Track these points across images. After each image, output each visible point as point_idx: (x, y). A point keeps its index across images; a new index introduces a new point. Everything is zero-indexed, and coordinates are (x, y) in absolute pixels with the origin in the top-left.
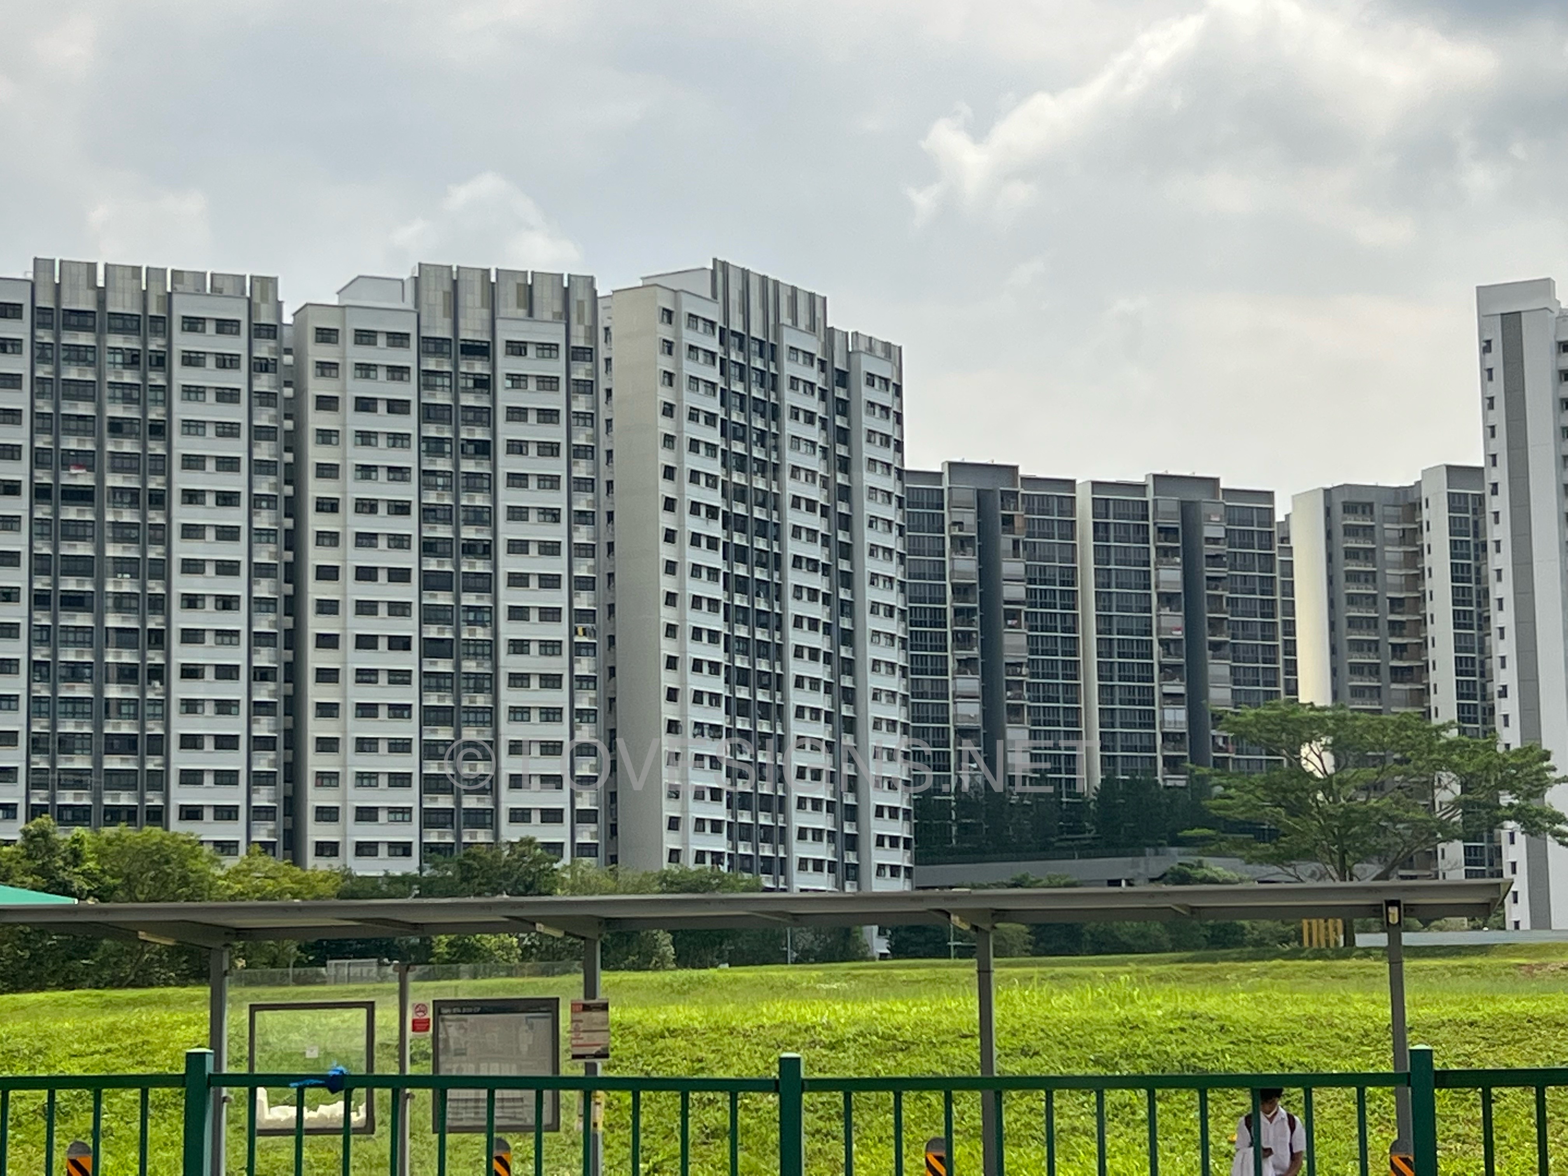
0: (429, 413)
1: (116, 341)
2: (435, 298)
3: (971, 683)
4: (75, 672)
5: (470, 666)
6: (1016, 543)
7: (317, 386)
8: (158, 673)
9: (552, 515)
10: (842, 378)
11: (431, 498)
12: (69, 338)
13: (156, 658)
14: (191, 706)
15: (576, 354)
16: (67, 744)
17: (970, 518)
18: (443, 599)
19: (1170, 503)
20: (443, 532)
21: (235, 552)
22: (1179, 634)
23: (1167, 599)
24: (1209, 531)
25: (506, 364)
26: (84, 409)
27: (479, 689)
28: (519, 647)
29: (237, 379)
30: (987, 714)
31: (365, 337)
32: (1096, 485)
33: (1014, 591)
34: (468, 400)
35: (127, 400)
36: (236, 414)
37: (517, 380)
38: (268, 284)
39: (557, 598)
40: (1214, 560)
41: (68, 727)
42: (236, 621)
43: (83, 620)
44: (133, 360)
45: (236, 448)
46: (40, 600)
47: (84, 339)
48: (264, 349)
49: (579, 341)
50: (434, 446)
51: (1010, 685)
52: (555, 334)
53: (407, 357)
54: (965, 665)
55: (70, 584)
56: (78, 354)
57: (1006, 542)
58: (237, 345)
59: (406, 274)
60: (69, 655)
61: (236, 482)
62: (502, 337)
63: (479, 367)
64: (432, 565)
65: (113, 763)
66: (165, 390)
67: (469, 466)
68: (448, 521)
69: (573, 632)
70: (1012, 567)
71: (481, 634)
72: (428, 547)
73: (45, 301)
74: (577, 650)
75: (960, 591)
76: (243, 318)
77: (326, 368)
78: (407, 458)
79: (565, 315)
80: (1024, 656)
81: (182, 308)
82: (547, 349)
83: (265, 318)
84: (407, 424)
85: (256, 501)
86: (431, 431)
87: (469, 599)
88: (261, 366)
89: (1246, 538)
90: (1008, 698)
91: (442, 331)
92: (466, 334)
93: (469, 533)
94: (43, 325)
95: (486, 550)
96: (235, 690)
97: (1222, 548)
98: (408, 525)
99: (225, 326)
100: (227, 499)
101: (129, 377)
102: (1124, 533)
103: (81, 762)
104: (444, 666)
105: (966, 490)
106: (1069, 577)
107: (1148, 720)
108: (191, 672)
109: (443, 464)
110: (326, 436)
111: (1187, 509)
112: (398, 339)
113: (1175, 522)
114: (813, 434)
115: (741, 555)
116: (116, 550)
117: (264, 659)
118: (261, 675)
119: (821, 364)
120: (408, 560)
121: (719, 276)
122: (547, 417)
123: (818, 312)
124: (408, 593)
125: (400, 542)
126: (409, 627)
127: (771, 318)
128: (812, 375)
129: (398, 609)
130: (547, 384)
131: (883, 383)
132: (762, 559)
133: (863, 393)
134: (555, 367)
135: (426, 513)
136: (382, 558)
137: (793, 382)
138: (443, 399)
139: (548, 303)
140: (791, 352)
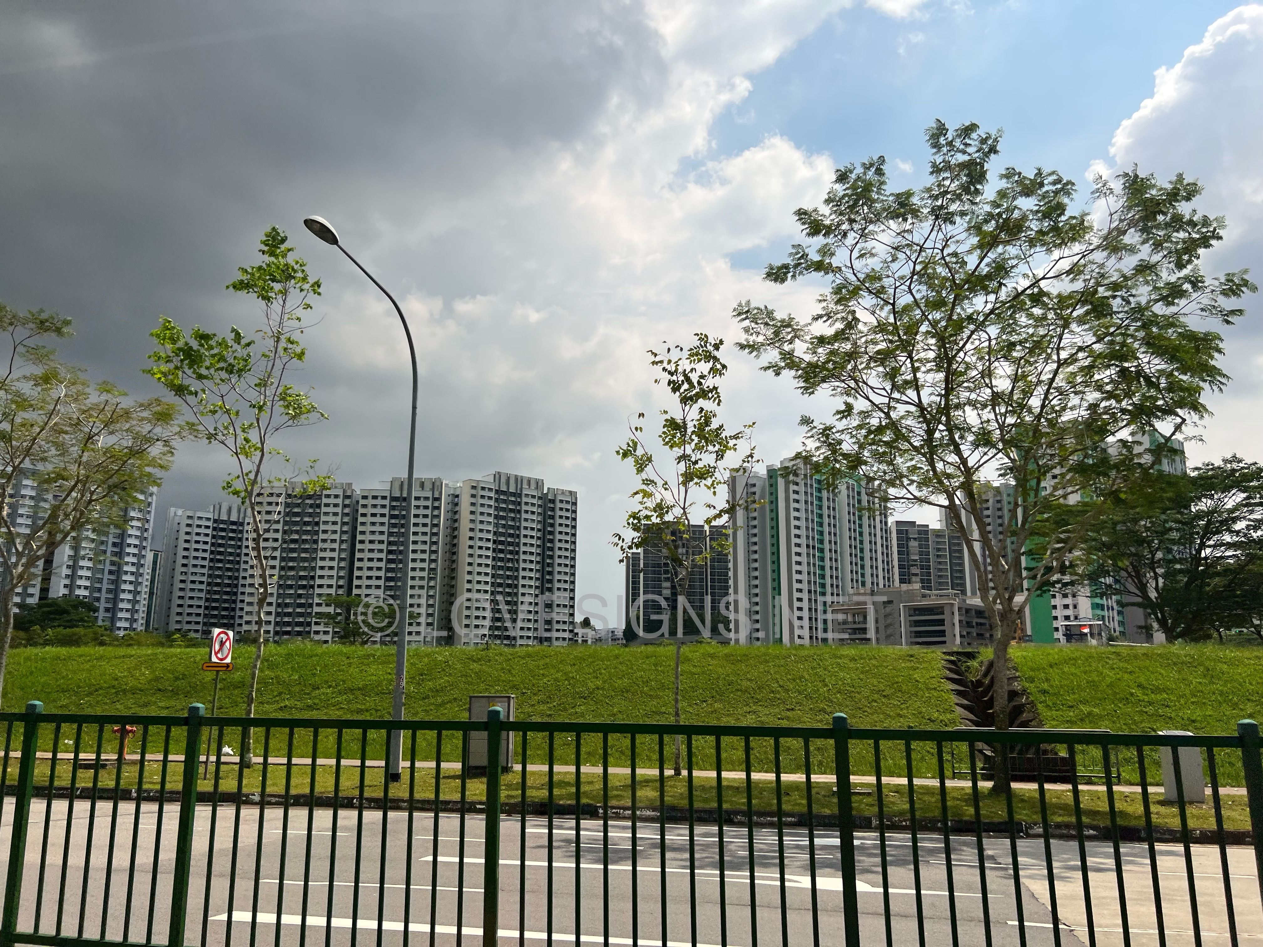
1: (308, 501)
2: (397, 486)
3: (668, 584)
8: (312, 587)
11: (392, 539)
12: (295, 501)
13: (311, 583)
15: (435, 499)
16: (287, 605)
18: (393, 566)
20: (394, 548)
21: (335, 555)
25: (414, 503)
26: (298, 519)
28: (413, 578)
29: (339, 510)
31: (375, 497)
34: (404, 513)
35: (309, 516)
36: (338, 519)
37: (418, 507)
38: (350, 485)
39: (425, 565)
41: (288, 601)
42: (334, 573)
43: (293, 573)
44: (311, 506)
45: (337, 528)
46: (282, 568)
47: (299, 501)
48: (347, 502)
49: (436, 496)
50: (394, 525)
52: (429, 495)
55: (290, 564)
56: (297, 505)
58: (340, 501)
59: (389, 480)
60: (289, 582)
63: (407, 504)
64: (390, 557)
65: (298, 610)
66: (319, 513)
67: (403, 530)
68: (395, 545)
69: (429, 574)
73: (289, 492)
74: (430, 579)
76: (341, 494)
77: (364, 506)
78: (385, 529)
82: (427, 499)
83: (349, 493)
84: (385, 520)
91: (397, 494)
92: (404, 495)
93: (401, 548)
94: (288, 498)
98: (384, 546)
99: (337, 496)
100: (334, 541)
104: (392, 584)
110: (363, 524)
112: (384, 498)
114: (534, 517)
115: (501, 551)
116: (303, 555)
117: (341, 582)
118: (340, 587)
119: (540, 498)
120: (383, 556)
121: (497, 476)
122: (425, 516)
123: (540, 484)
124: (382, 564)
125: (381, 551)
126: (382, 574)
127: (519, 486)
128: (535, 501)
129: (379, 569)
130: (426, 507)
131: (568, 502)
132: (511, 552)
133: (559, 505)
134: (429, 503)
135: (390, 543)
136: (376, 555)
137: (527, 504)
138: (396, 513)
139: (428, 486)
140: (527, 495)
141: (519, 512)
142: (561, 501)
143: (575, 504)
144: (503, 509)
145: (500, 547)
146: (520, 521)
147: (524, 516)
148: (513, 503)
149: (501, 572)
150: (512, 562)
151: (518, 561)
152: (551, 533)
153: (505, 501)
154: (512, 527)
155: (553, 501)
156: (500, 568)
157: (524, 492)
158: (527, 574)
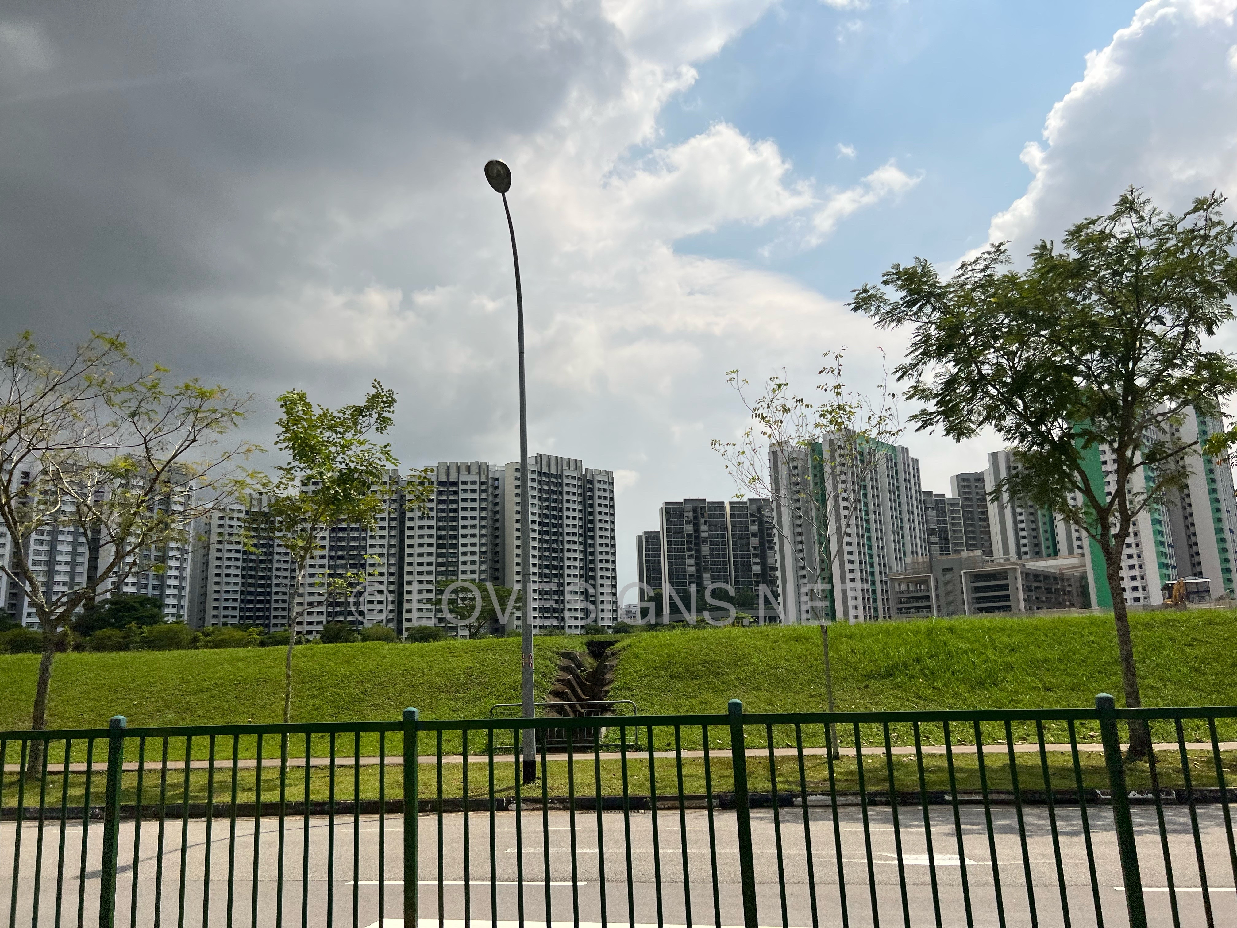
0: (440, 502)
2: (443, 471)
3: (692, 561)
5: (451, 569)
6: (705, 521)
9: (474, 527)
11: (440, 524)
15: (482, 483)
17: (691, 515)
18: (444, 551)
19: (754, 507)
20: (444, 533)
21: (384, 542)
22: (757, 545)
23: (754, 535)
24: (766, 514)
25: (462, 487)
27: (454, 575)
28: (464, 563)
30: (697, 571)
32: (731, 503)
33: (705, 535)
34: (451, 497)
37: (465, 491)
39: (476, 549)
42: (384, 560)
43: (343, 562)
46: (331, 557)
49: (483, 479)
50: (442, 511)
51: (704, 562)
52: (476, 478)
53: (434, 487)
54: (691, 556)
55: (340, 553)
57: (702, 521)
59: (435, 465)
62: (461, 480)
63: (455, 488)
64: (440, 542)
67: (451, 515)
68: (445, 530)
69: (480, 558)
70: (704, 528)
71: (454, 560)
72: (439, 537)
74: (481, 563)
75: (689, 535)
76: (389, 480)
78: (433, 514)
79: (479, 473)
80: (708, 553)
82: (474, 482)
83: (395, 480)
84: (433, 505)
85: (391, 528)
86: (441, 506)
87: (451, 551)
88: (393, 493)
90: (703, 565)
91: (444, 479)
92: (451, 480)
93: (451, 533)
95: (455, 537)
98: (433, 532)
102: (740, 516)
104: (443, 569)
105: (690, 507)
106: (723, 529)
107: (750, 570)
108: (371, 574)
109: (444, 515)
111: (759, 509)
113: (756, 512)
114: (575, 498)
115: (546, 533)
116: (352, 543)
117: (392, 570)
118: (391, 574)
119: (579, 479)
120: (433, 541)
121: (539, 458)
122: (473, 500)
123: (579, 465)
124: (433, 550)
125: (430, 536)
126: (433, 559)
127: (559, 468)
128: (575, 482)
129: (430, 555)
130: (473, 491)
131: (605, 482)
132: (555, 534)
133: (597, 486)
134: (476, 487)
135: (439, 528)
136: (426, 541)
137: (567, 485)
138: (444, 497)
139: (474, 470)
140: (567, 476)
141: (561, 493)
142: (599, 482)
143: (612, 484)
144: (546, 491)
145: (545, 529)
146: (562, 503)
147: (566, 497)
148: (555, 484)
149: (547, 554)
150: (557, 544)
151: (562, 542)
152: (591, 513)
153: (547, 483)
154: (555, 509)
155: (591, 482)
156: (546, 550)
157: (565, 473)
158: (572, 555)
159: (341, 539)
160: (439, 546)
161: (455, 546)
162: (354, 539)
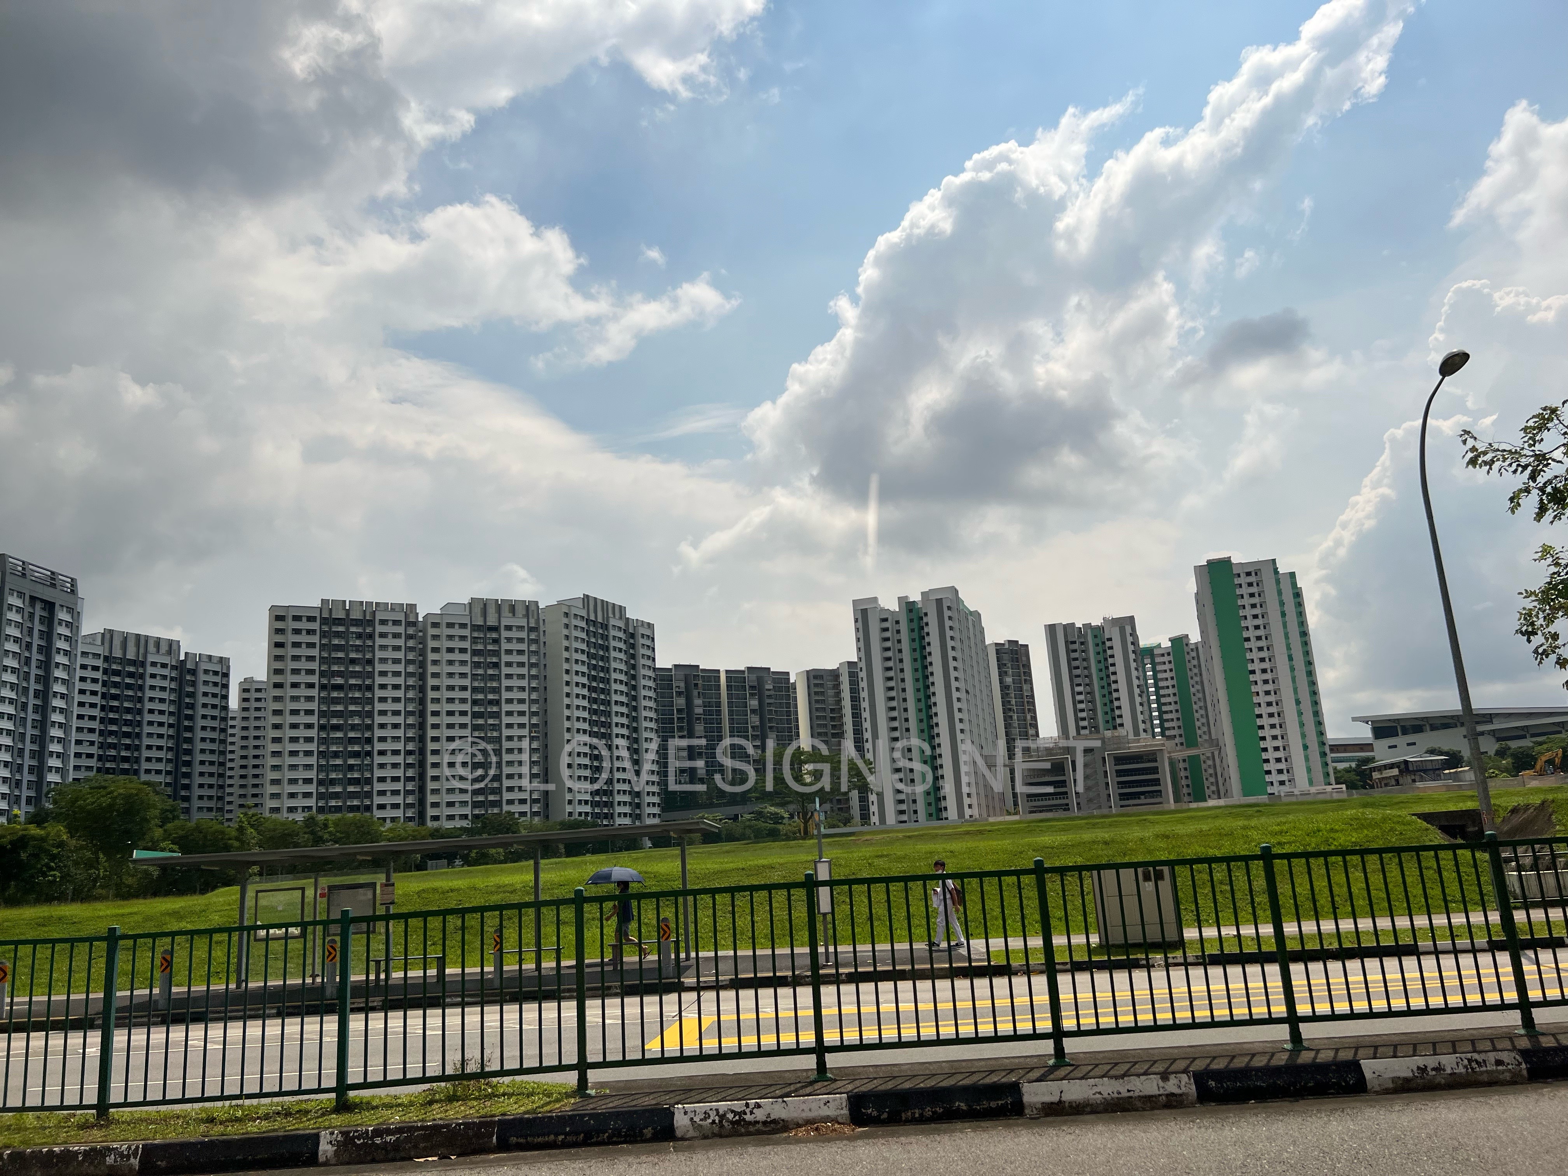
0: (475, 653)
1: (353, 629)
2: (477, 610)
4: (336, 755)
6: (699, 693)
7: (431, 644)
8: (369, 754)
9: (522, 689)
10: (632, 636)
11: (476, 684)
12: (334, 629)
13: (368, 748)
14: (382, 766)
15: (531, 630)
16: (333, 782)
17: (682, 685)
18: (481, 721)
19: (753, 677)
20: (480, 696)
21: (400, 707)
22: (758, 724)
23: (753, 711)
24: (767, 687)
25: (505, 634)
26: (341, 655)
28: (510, 738)
29: (400, 642)
31: (450, 625)
32: (727, 672)
33: (699, 710)
34: (490, 647)
35: (357, 651)
36: (400, 655)
37: (509, 640)
38: (412, 607)
39: (524, 720)
40: (769, 697)
41: (333, 776)
42: (400, 733)
43: (339, 735)
44: (359, 636)
45: (400, 668)
46: (322, 728)
47: (341, 629)
48: (411, 631)
49: (532, 625)
50: (477, 665)
52: (523, 622)
53: (466, 632)
55: (334, 721)
56: (338, 635)
57: (695, 693)
58: (400, 629)
59: (466, 601)
60: (334, 748)
61: (400, 681)
62: (503, 624)
63: (494, 635)
64: (476, 709)
65: (351, 789)
66: (373, 647)
67: (490, 672)
68: (482, 692)
69: (530, 732)
70: (698, 702)
71: (495, 734)
72: (475, 702)
73: (325, 615)
74: (532, 739)
75: (679, 711)
76: (403, 619)
77: (435, 637)
78: (466, 669)
79: (527, 616)
81: (379, 616)
82: (520, 628)
83: (412, 619)
84: (467, 657)
85: (407, 688)
86: (476, 659)
87: (491, 721)
88: (409, 637)
89: (780, 689)
91: (480, 622)
92: (490, 623)
93: (490, 697)
94: (325, 624)
95: (497, 703)
96: (399, 759)
97: (772, 693)
98: (467, 695)
99: (396, 623)
100: (396, 687)
101: (358, 642)
102: (737, 689)
103: (338, 789)
105: (681, 673)
106: (719, 704)
108: (382, 753)
109: (480, 671)
110: (435, 662)
111: (760, 680)
112: (463, 626)
113: (755, 684)
114: (621, 656)
116: (352, 708)
117: (410, 747)
118: (409, 753)
119: (624, 631)
121: (586, 600)
122: (521, 652)
123: (622, 612)
124: (467, 720)
125: (463, 701)
127: (606, 615)
128: (620, 635)
130: (520, 640)
131: (647, 636)
132: (604, 702)
133: (640, 641)
134: (523, 635)
135: (474, 690)
136: (457, 707)
137: (614, 638)
138: (481, 647)
139: (520, 611)
140: (613, 627)
141: (608, 648)
142: (642, 636)
144: (594, 645)
145: (594, 695)
146: (608, 661)
147: (612, 654)
148: (602, 636)
151: (610, 713)
153: (594, 634)
154: (602, 669)
157: (612, 622)
159: (336, 701)
160: (475, 715)
161: (497, 715)
162: (354, 701)
